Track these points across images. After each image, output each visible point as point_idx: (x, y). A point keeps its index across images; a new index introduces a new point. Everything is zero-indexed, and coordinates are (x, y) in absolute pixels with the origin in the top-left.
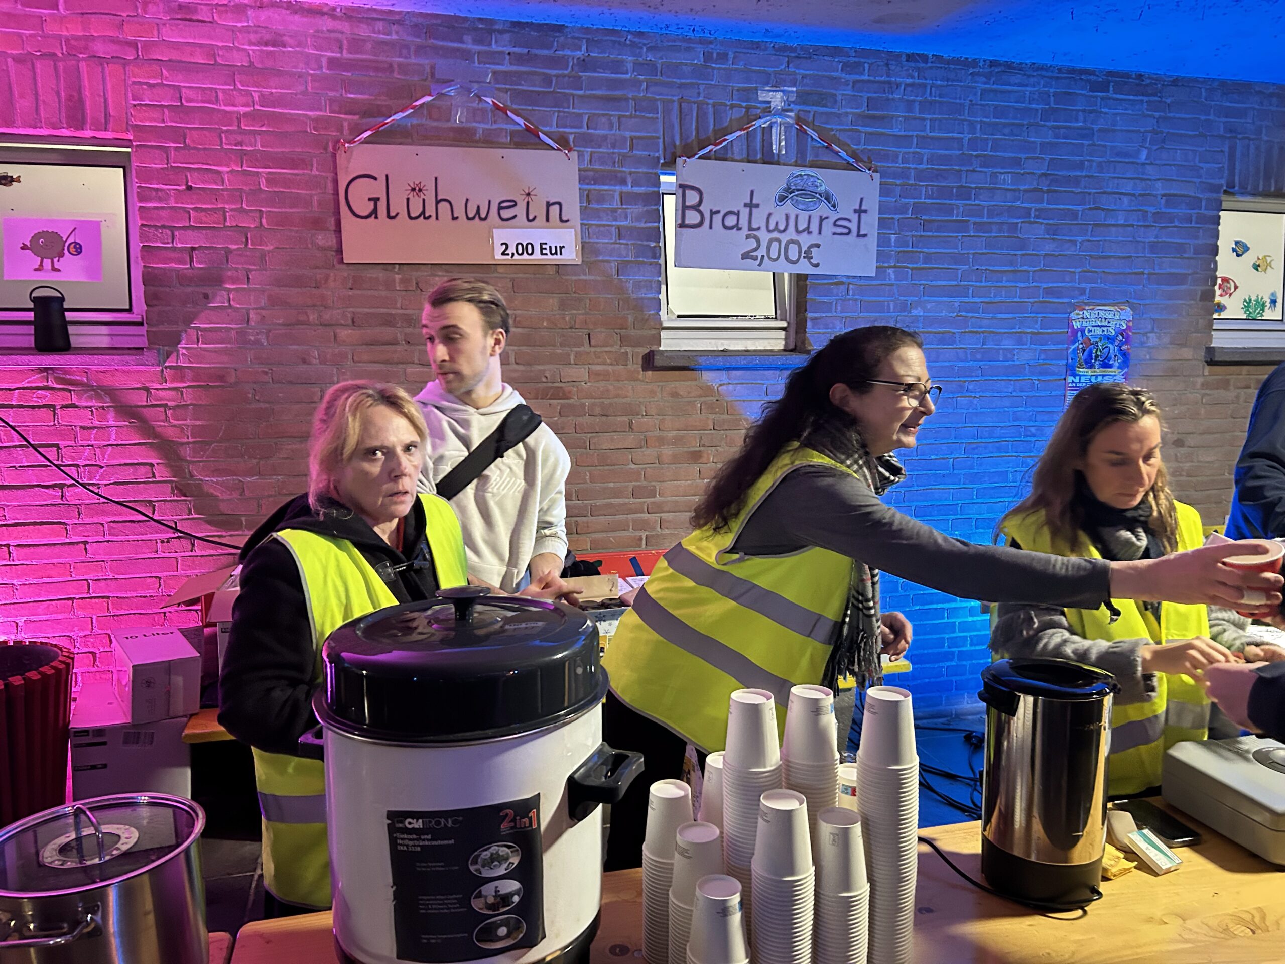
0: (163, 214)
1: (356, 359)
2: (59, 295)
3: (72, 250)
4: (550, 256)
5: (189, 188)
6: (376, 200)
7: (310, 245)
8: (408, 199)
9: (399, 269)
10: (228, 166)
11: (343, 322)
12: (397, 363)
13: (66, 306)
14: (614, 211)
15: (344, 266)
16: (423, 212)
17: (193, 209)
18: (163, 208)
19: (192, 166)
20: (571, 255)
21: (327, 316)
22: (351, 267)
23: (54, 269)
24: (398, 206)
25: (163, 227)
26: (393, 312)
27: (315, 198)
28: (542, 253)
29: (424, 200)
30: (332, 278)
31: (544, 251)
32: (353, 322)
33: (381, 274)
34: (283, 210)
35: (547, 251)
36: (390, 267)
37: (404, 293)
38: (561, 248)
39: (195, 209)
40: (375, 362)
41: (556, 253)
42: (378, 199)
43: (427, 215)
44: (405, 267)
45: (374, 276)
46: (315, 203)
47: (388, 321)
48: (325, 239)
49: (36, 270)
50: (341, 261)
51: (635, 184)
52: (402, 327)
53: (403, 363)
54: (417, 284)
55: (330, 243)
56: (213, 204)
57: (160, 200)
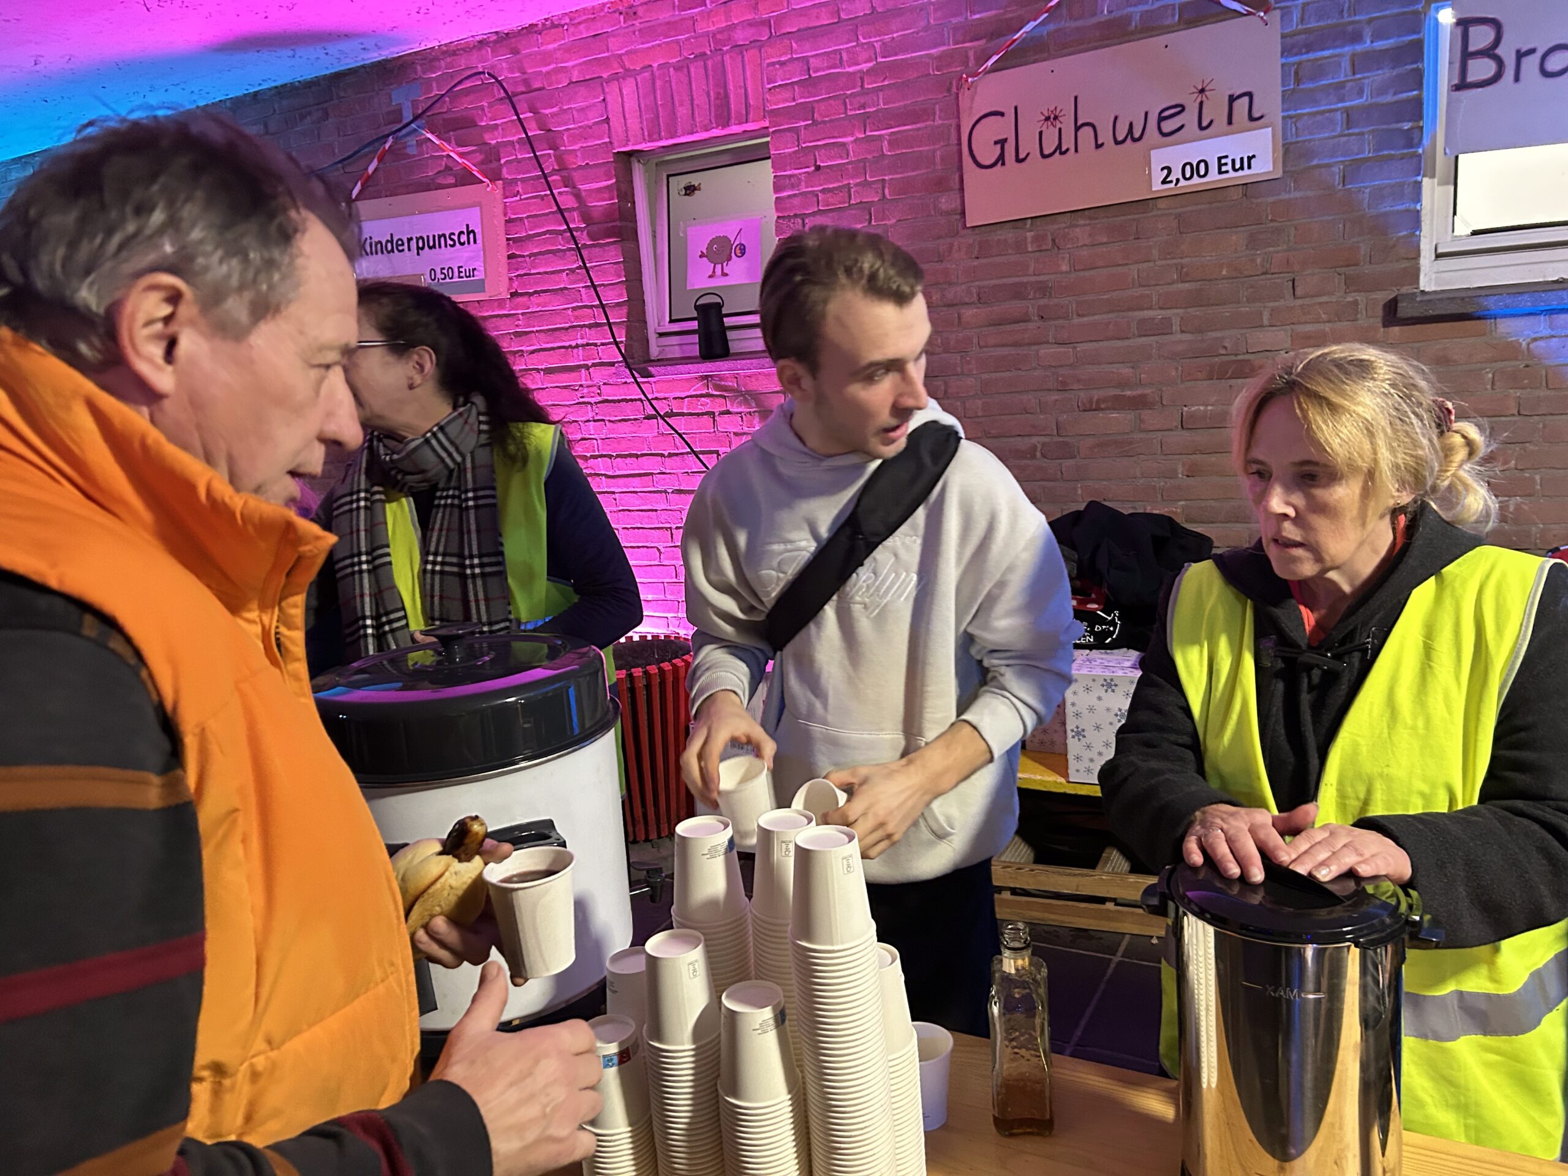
0: (796, 201)
1: (982, 343)
2: (719, 300)
3: (738, 252)
4: (1232, 174)
5: (818, 168)
6: (1002, 142)
7: (933, 212)
8: (1041, 133)
9: (1032, 224)
10: (852, 135)
11: (967, 300)
12: (1029, 344)
13: (724, 311)
14: (1341, 86)
15: (969, 231)
16: (1059, 146)
17: (820, 191)
18: (795, 195)
19: (820, 143)
20: (1265, 166)
21: (950, 295)
22: (977, 231)
23: (725, 275)
24: (1028, 145)
25: (796, 216)
26: (1025, 279)
27: (938, 153)
28: (1220, 172)
29: (1060, 130)
30: (955, 247)
31: (1224, 169)
32: (979, 299)
33: (1009, 235)
34: (906, 175)
35: (1229, 167)
36: (1020, 224)
37: (1038, 254)
38: (1250, 159)
39: (823, 191)
40: (1003, 346)
41: (1242, 168)
42: (1005, 140)
43: (1064, 149)
44: (1038, 222)
45: (1003, 237)
46: (938, 160)
47: (1018, 292)
48: (947, 202)
49: (710, 277)
50: (965, 227)
51: (1377, 36)
52: (1035, 298)
53: (1034, 344)
54: (1053, 240)
55: (954, 206)
56: (838, 181)
57: (793, 187)
